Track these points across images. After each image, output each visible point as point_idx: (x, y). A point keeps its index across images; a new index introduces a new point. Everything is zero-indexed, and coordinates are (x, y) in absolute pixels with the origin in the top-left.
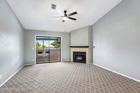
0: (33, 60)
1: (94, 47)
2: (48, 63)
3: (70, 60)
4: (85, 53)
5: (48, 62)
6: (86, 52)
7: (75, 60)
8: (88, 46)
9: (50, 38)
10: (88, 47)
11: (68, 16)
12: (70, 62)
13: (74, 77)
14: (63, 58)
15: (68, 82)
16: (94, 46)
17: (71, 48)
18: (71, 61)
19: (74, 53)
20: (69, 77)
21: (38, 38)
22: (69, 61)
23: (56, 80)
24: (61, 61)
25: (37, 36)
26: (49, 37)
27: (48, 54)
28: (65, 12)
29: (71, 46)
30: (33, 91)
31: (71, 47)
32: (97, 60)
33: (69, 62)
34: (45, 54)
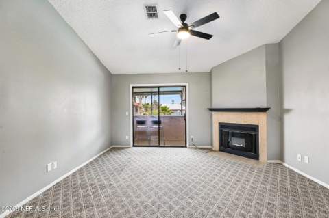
0: (127, 138)
1: (288, 111)
2: (157, 146)
3: (212, 144)
4: (255, 128)
5: (158, 144)
6: (258, 126)
7: (225, 147)
8: (265, 106)
9: (161, 89)
10: (264, 110)
11: (190, 28)
12: (211, 150)
13: (202, 198)
14: (192, 137)
15: (177, 208)
16: (286, 106)
17: (214, 113)
18: (214, 149)
19: (222, 126)
20: (188, 195)
21: (136, 90)
22: (210, 147)
23: (152, 193)
24: (187, 145)
25: (133, 88)
26: (159, 87)
27: (157, 127)
28: (183, 17)
29: (214, 107)
30: (95, 207)
31: (212, 110)
32: (299, 156)
33: (207, 149)
34: (150, 127)
